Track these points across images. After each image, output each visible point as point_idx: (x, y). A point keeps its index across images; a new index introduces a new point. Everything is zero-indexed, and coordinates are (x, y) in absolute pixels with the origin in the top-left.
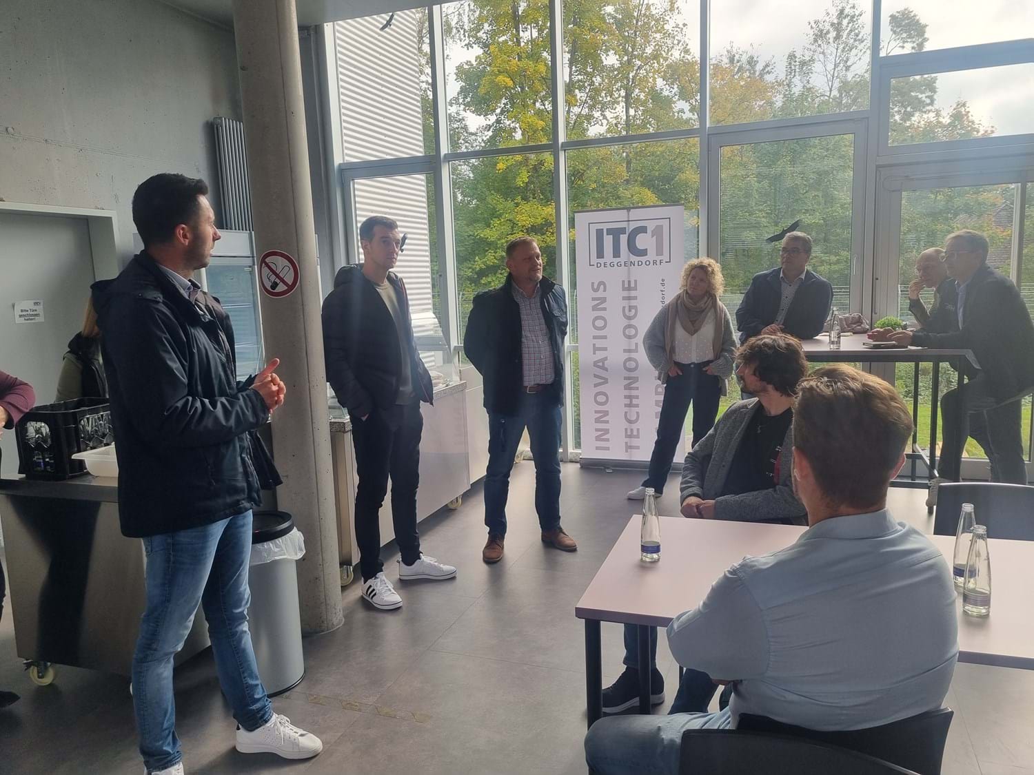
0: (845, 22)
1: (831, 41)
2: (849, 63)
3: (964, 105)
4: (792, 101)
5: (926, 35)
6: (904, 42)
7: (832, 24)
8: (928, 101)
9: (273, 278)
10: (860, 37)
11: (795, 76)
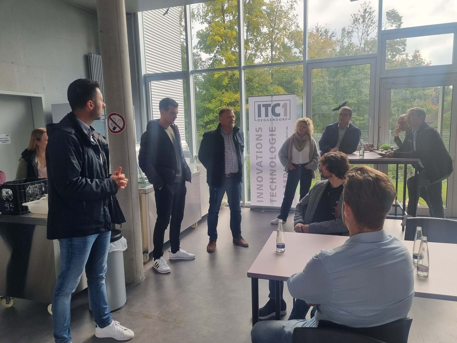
0: (367, 15)
1: (361, 23)
2: (368, 33)
3: (418, 52)
4: (344, 49)
5: (402, 21)
6: (392, 24)
7: (361, 16)
8: (403, 50)
9: (114, 125)
10: (373, 21)
11: (345, 38)
